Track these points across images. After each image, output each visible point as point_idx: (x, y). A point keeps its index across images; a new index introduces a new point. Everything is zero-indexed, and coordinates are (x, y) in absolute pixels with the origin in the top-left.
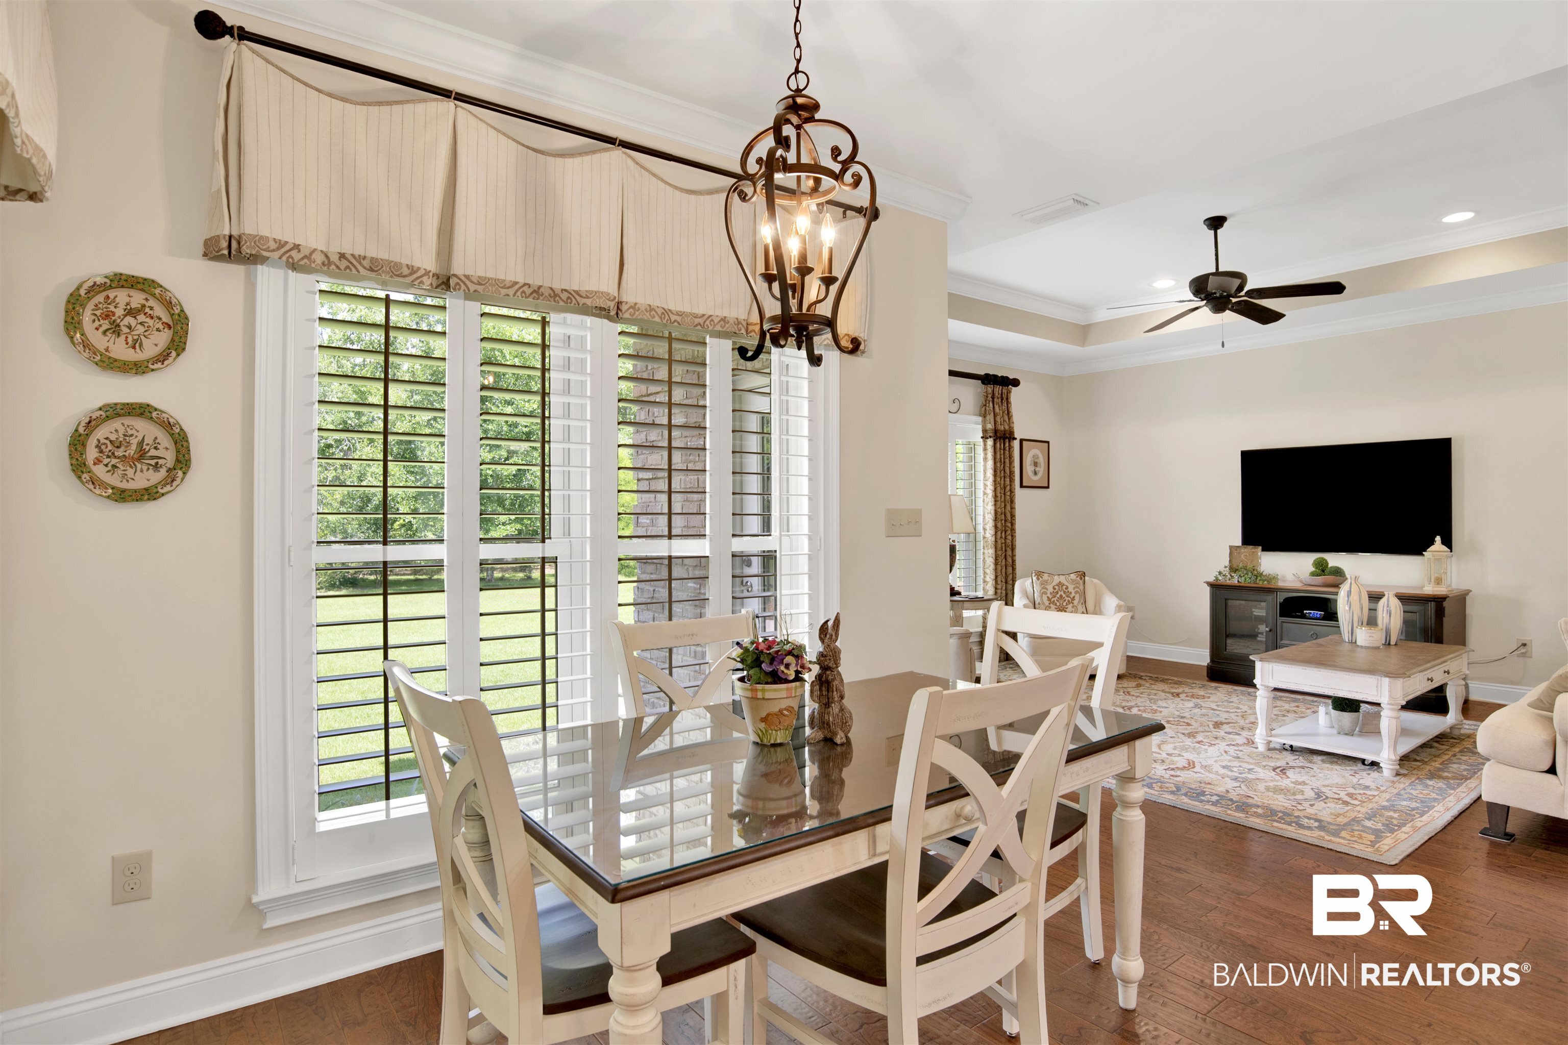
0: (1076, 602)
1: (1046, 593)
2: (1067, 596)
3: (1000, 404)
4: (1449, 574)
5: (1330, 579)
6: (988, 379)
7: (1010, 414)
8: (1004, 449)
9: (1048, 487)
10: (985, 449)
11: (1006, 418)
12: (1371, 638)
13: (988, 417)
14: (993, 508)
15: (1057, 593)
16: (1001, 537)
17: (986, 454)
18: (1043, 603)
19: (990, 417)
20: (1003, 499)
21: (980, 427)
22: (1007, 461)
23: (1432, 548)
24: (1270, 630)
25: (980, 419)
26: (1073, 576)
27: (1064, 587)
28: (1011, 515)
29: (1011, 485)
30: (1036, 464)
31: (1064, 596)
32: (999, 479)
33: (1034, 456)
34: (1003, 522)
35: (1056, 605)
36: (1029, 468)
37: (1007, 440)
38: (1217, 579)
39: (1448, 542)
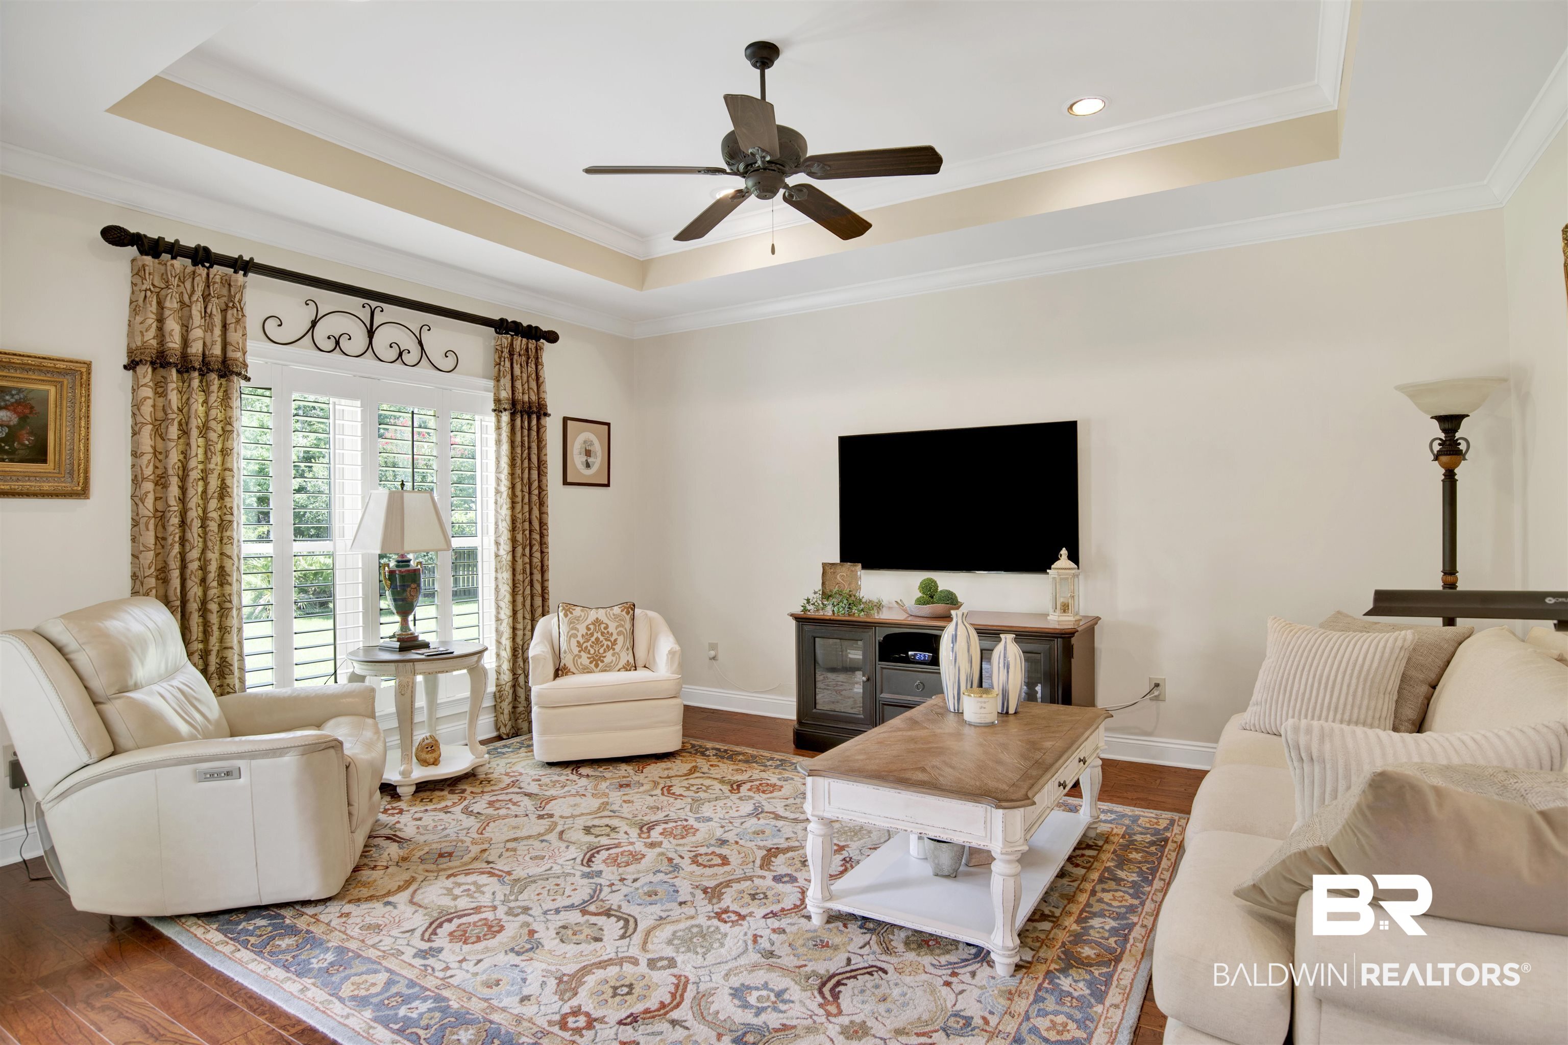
0: (617, 648)
1: (575, 636)
2: (606, 640)
3: (524, 364)
4: (1076, 598)
5: (939, 608)
6: (501, 326)
7: (541, 380)
8: (529, 429)
9: (608, 485)
10: (498, 428)
11: (533, 385)
12: (983, 711)
13: (502, 381)
14: (509, 512)
15: (592, 635)
16: (524, 555)
17: (499, 435)
18: (571, 651)
19: (506, 381)
20: (526, 500)
21: (491, 396)
22: (534, 446)
23: (1057, 565)
24: (868, 680)
25: (491, 384)
26: (617, 610)
27: (603, 626)
28: (540, 523)
29: (539, 481)
30: (588, 453)
31: (601, 638)
32: (519, 472)
33: (585, 442)
34: (527, 532)
35: (589, 653)
36: (577, 458)
37: (534, 417)
38: (805, 610)
39: (1074, 557)
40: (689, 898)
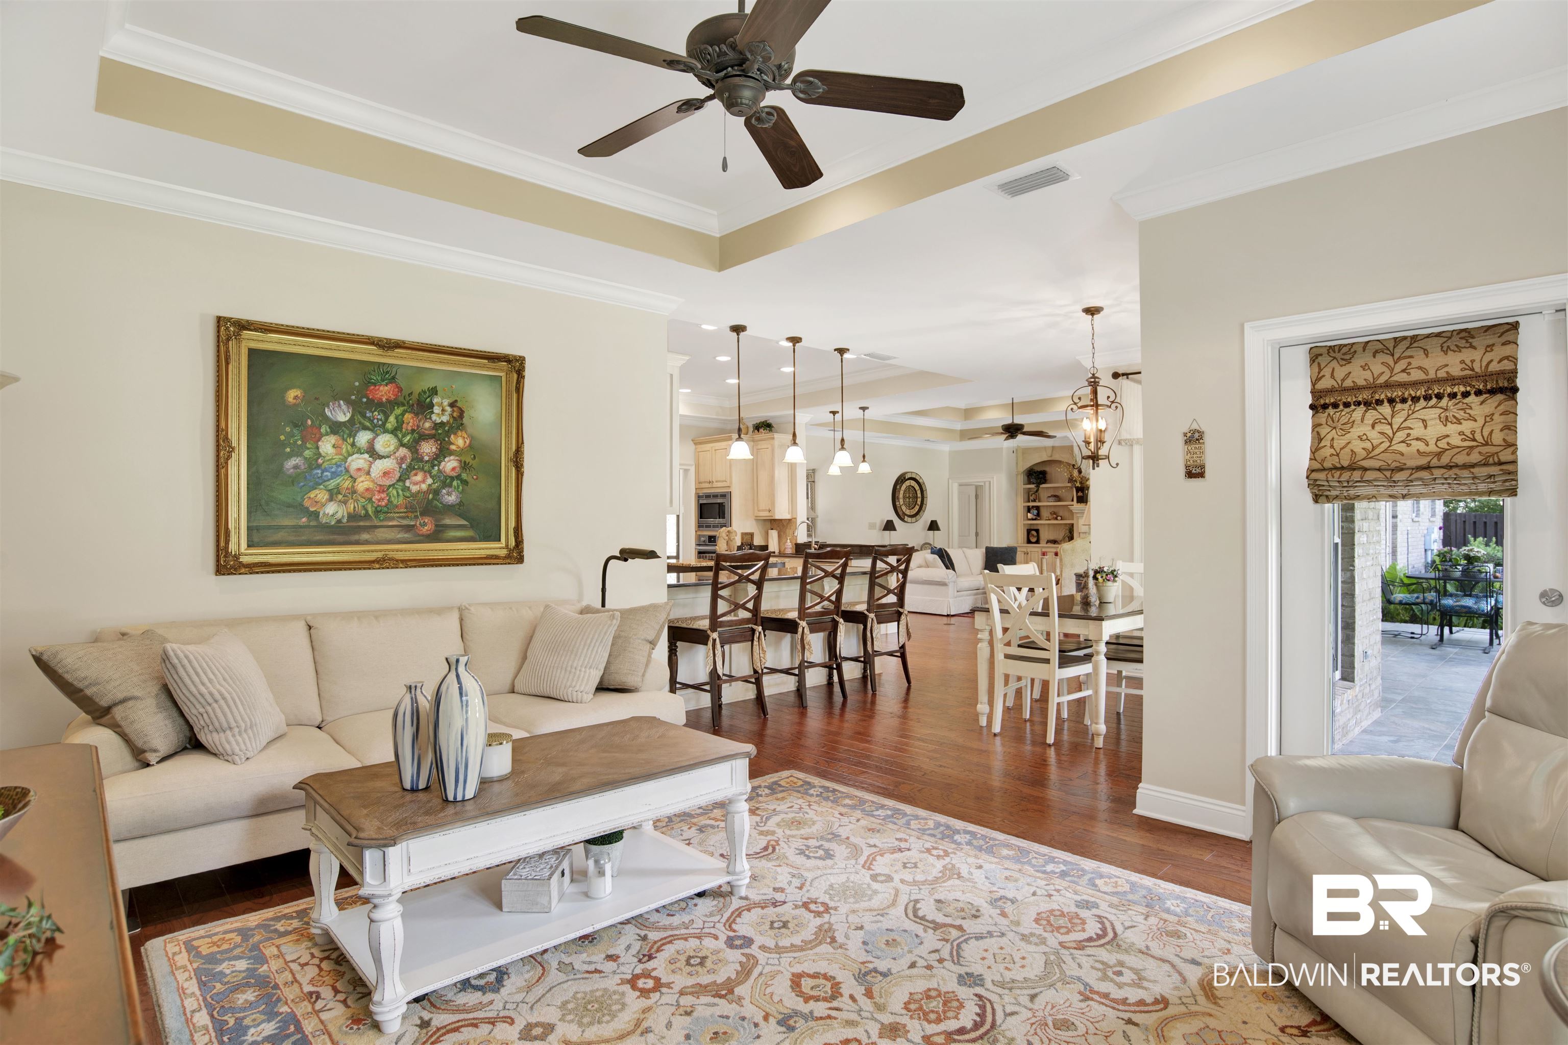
40: (852, 933)
